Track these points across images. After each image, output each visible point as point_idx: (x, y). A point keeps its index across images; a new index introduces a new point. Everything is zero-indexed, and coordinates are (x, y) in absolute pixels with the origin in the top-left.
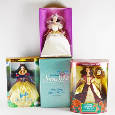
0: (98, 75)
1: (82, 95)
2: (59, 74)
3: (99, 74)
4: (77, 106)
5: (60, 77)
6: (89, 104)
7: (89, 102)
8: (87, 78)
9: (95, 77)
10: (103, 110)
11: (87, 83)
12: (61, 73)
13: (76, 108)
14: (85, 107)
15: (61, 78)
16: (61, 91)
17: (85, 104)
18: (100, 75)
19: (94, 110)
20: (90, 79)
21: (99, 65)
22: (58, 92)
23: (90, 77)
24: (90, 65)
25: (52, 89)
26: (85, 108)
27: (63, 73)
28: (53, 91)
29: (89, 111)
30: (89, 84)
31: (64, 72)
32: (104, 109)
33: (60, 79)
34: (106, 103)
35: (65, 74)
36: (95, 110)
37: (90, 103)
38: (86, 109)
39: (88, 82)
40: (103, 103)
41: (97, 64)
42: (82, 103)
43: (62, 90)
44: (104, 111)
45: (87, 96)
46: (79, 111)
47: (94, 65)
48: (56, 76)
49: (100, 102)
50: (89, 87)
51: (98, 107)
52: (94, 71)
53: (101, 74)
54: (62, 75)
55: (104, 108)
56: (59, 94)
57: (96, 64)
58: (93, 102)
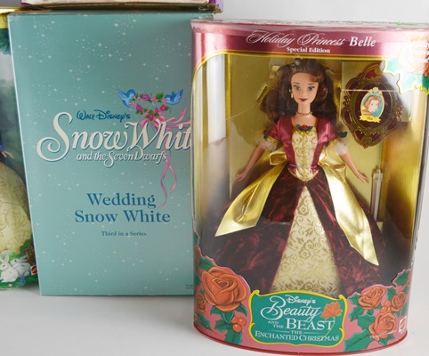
0: (363, 118)
1: (256, 241)
2: (132, 111)
3: (374, 114)
4: (225, 304)
5: (140, 127)
6: (297, 300)
7: (299, 283)
8: (297, 136)
9: (345, 135)
10: (384, 334)
11: (294, 168)
12: (144, 104)
13: (218, 317)
14: (271, 315)
15: (144, 131)
16: (147, 210)
17: (271, 296)
18: (377, 120)
19: (331, 334)
20: (316, 142)
21: (374, 50)
22: (130, 216)
23: (313, 134)
24: (310, 45)
25: (93, 198)
26: (274, 321)
27: (154, 105)
28: (102, 209)
29: (298, 342)
30: (304, 173)
31: (159, 98)
32: (391, 324)
33: (140, 141)
34: (406, 290)
35: (164, 108)
36: (336, 331)
37: (302, 296)
38: (276, 325)
39: (299, 161)
40: (385, 297)
41: (361, 36)
42: (257, 292)
43: (150, 202)
44: (390, 337)
45: (288, 252)
46: (236, 334)
47: (338, 43)
48: (115, 122)
49: (367, 291)
50: (306, 194)
51: (355, 315)
52: (344, 91)
53: (383, 117)
54: (151, 117)
55: (387, 324)
56: (137, 225)
57: (354, 41)
58: (326, 286)
